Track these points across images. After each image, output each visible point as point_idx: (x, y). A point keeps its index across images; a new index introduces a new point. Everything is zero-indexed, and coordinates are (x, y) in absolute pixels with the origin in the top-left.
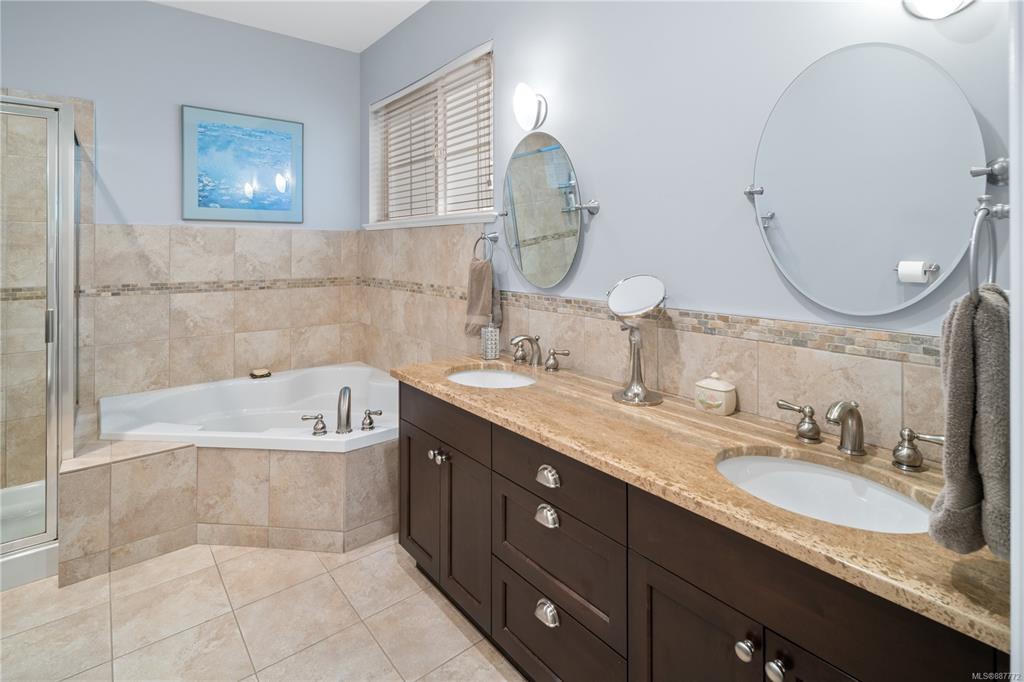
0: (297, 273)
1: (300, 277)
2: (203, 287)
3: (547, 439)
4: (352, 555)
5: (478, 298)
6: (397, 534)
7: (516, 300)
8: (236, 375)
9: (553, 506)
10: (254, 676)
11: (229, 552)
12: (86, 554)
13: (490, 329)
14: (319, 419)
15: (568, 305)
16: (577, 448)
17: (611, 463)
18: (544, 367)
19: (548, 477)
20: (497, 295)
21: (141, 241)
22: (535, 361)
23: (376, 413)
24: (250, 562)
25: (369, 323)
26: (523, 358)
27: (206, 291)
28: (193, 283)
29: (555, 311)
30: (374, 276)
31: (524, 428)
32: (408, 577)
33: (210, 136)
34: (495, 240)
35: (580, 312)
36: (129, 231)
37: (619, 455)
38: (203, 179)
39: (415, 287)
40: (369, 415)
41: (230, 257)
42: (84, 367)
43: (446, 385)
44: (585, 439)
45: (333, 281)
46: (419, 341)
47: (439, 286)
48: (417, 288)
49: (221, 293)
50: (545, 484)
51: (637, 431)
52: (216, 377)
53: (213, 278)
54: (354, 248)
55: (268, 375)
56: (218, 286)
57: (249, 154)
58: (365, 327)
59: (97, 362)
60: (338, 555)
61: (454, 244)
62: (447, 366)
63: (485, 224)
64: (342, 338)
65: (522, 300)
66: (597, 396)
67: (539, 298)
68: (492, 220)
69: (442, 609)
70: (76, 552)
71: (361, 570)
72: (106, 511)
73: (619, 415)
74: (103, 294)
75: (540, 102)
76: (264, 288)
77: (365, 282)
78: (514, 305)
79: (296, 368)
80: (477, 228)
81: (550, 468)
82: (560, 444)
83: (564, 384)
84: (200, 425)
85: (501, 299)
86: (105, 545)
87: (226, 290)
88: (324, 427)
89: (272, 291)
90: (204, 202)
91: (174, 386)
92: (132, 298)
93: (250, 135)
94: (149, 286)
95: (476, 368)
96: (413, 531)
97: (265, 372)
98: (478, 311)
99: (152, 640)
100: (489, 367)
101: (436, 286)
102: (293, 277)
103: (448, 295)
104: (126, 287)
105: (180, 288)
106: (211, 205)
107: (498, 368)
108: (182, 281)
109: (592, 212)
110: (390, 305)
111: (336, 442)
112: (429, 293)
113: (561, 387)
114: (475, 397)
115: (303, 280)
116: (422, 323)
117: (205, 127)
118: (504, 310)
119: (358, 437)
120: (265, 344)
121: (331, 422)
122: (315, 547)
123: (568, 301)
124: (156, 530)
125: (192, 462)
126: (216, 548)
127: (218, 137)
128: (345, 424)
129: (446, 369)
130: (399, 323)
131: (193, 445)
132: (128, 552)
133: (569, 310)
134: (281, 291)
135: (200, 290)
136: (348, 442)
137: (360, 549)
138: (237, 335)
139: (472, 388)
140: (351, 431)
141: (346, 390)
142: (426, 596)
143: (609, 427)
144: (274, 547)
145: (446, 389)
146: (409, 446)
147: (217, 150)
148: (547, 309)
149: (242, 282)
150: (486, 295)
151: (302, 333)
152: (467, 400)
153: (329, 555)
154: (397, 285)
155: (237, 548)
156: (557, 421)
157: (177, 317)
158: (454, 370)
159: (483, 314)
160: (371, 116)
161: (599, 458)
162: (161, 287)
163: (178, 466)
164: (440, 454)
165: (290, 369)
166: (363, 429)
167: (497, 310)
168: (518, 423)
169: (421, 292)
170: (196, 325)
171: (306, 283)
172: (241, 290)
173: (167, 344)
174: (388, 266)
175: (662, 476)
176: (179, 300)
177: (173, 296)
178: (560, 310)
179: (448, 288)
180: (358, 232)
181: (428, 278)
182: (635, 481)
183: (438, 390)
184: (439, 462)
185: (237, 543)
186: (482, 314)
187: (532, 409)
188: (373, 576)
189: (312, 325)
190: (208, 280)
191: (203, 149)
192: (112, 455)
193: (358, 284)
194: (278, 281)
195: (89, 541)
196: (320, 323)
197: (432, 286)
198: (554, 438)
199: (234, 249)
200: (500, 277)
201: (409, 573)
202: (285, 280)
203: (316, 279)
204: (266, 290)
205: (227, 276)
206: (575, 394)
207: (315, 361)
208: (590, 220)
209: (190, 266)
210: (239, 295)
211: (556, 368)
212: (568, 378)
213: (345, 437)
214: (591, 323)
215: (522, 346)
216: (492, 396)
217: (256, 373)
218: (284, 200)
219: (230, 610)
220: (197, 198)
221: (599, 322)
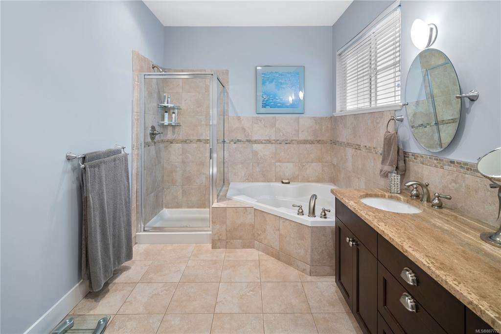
0: (302, 137)
1: (303, 139)
2: (264, 142)
3: (407, 251)
4: (314, 279)
5: (388, 156)
6: (335, 277)
7: (415, 158)
8: (276, 181)
9: (413, 297)
10: (262, 314)
11: (265, 257)
12: (219, 239)
13: (394, 174)
14: (300, 207)
15: (452, 165)
16: (426, 263)
17: (451, 283)
18: (431, 204)
19: (409, 277)
20: (401, 154)
21: (243, 122)
22: (425, 199)
23: (327, 211)
24: (271, 263)
25: (335, 164)
26: (417, 196)
27: (265, 143)
28: (260, 140)
29: (442, 168)
30: (338, 140)
31: (393, 240)
32: (339, 302)
33: (267, 77)
34: (401, 120)
35: (462, 170)
36: (239, 118)
37: (460, 279)
38: (264, 96)
39: (357, 147)
40: (324, 211)
41: (274, 129)
42: (226, 170)
43: (356, 203)
44: (436, 260)
45: (318, 142)
46: (359, 176)
47: (369, 147)
48: (358, 147)
49: (270, 145)
50: (407, 281)
51: (491, 267)
52: (268, 180)
53: (268, 138)
54: (329, 126)
55: (289, 183)
56: (269, 142)
57: (281, 84)
58: (334, 166)
59: (230, 168)
60: (307, 276)
61: (378, 123)
62: (363, 192)
63: (395, 110)
64: (323, 170)
65: (419, 159)
66: (466, 232)
67: (430, 158)
68: (399, 108)
69: (355, 328)
70: (216, 238)
71: (317, 287)
72: (225, 225)
73: (480, 250)
74: (231, 143)
75: (432, 29)
76: (287, 143)
77: (334, 142)
78: (413, 161)
79: (300, 182)
80: (390, 113)
81: (411, 271)
82: (414, 257)
83: (440, 218)
84: (256, 199)
85: (405, 157)
86: (224, 238)
87: (272, 143)
88: (302, 212)
89: (291, 145)
90: (264, 106)
91: (254, 182)
92: (239, 145)
93: (282, 75)
94: (245, 140)
95: (383, 196)
96: (342, 279)
97: (287, 181)
98: (388, 163)
99: (233, 281)
100: (391, 198)
101: (367, 147)
102: (300, 139)
103: (374, 153)
104: (238, 140)
105: (256, 142)
106: (267, 107)
107: (398, 199)
108: (256, 139)
109: (473, 99)
110: (345, 156)
111: (307, 220)
112: (364, 150)
113: (437, 221)
114: (371, 213)
115: (304, 140)
116: (360, 167)
117: (264, 74)
118: (407, 164)
119: (318, 220)
120: (288, 169)
121: (306, 210)
122: (297, 268)
123: (452, 162)
124: (240, 238)
125: (253, 214)
126: (261, 253)
127: (269, 77)
128: (312, 213)
129: (362, 194)
130: (349, 165)
131: (252, 207)
132: (231, 243)
133: (452, 168)
134: (295, 145)
135: (263, 143)
136: (312, 222)
137: (318, 277)
138: (276, 163)
139: (371, 208)
140: (315, 217)
141: (314, 196)
142: (347, 317)
143: (465, 258)
144: (281, 261)
145: (355, 205)
146: (339, 232)
147: (269, 83)
148: (436, 166)
149: (278, 140)
150: (393, 154)
151: (304, 166)
152: (364, 214)
153: (303, 274)
154: (349, 145)
155: (268, 256)
156: (420, 241)
157: (255, 153)
158: (367, 196)
159: (391, 164)
160: (337, 57)
161: (441, 276)
162: (249, 141)
163: (248, 215)
164: (353, 241)
165: (298, 182)
166: (321, 217)
167: (401, 164)
168: (390, 236)
169: (360, 150)
170: (261, 158)
171: (305, 142)
172: (278, 144)
173: (251, 165)
174: (344, 135)
175: (496, 309)
176: (256, 147)
177: (253, 145)
178: (446, 167)
179: (374, 148)
180: (331, 117)
181: (364, 142)
182: (469, 304)
183: (351, 204)
184: (351, 245)
185: (268, 254)
186: (389, 165)
187: (405, 229)
188: (322, 293)
189: (308, 162)
190: (265, 139)
191: (264, 84)
192: (227, 204)
193: (331, 144)
194: (293, 140)
195: (220, 235)
196: (312, 162)
197: (366, 146)
198: (411, 252)
199: (275, 125)
200: (404, 143)
201: (340, 300)
202: (296, 140)
203: (310, 140)
204: (288, 144)
205: (273, 138)
206: (447, 227)
207: (310, 180)
208: (471, 105)
209: (259, 133)
210: (278, 146)
211: (440, 206)
212: (447, 215)
213: (312, 219)
214: (469, 179)
215: (416, 188)
216: (381, 215)
217: (284, 181)
218: (296, 103)
219: (259, 281)
220: (261, 105)
221: (478, 179)
